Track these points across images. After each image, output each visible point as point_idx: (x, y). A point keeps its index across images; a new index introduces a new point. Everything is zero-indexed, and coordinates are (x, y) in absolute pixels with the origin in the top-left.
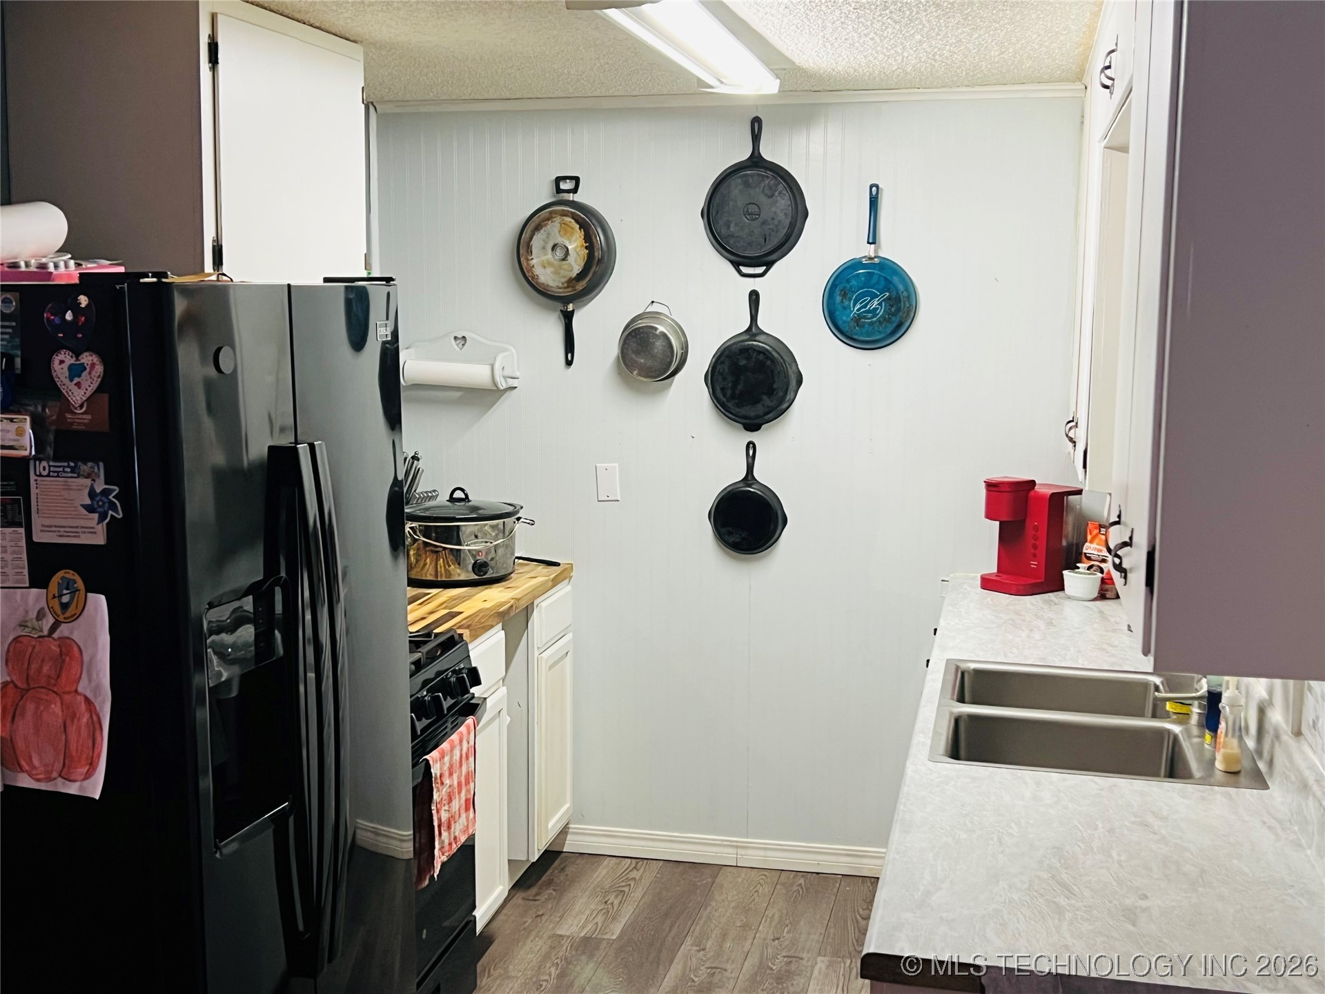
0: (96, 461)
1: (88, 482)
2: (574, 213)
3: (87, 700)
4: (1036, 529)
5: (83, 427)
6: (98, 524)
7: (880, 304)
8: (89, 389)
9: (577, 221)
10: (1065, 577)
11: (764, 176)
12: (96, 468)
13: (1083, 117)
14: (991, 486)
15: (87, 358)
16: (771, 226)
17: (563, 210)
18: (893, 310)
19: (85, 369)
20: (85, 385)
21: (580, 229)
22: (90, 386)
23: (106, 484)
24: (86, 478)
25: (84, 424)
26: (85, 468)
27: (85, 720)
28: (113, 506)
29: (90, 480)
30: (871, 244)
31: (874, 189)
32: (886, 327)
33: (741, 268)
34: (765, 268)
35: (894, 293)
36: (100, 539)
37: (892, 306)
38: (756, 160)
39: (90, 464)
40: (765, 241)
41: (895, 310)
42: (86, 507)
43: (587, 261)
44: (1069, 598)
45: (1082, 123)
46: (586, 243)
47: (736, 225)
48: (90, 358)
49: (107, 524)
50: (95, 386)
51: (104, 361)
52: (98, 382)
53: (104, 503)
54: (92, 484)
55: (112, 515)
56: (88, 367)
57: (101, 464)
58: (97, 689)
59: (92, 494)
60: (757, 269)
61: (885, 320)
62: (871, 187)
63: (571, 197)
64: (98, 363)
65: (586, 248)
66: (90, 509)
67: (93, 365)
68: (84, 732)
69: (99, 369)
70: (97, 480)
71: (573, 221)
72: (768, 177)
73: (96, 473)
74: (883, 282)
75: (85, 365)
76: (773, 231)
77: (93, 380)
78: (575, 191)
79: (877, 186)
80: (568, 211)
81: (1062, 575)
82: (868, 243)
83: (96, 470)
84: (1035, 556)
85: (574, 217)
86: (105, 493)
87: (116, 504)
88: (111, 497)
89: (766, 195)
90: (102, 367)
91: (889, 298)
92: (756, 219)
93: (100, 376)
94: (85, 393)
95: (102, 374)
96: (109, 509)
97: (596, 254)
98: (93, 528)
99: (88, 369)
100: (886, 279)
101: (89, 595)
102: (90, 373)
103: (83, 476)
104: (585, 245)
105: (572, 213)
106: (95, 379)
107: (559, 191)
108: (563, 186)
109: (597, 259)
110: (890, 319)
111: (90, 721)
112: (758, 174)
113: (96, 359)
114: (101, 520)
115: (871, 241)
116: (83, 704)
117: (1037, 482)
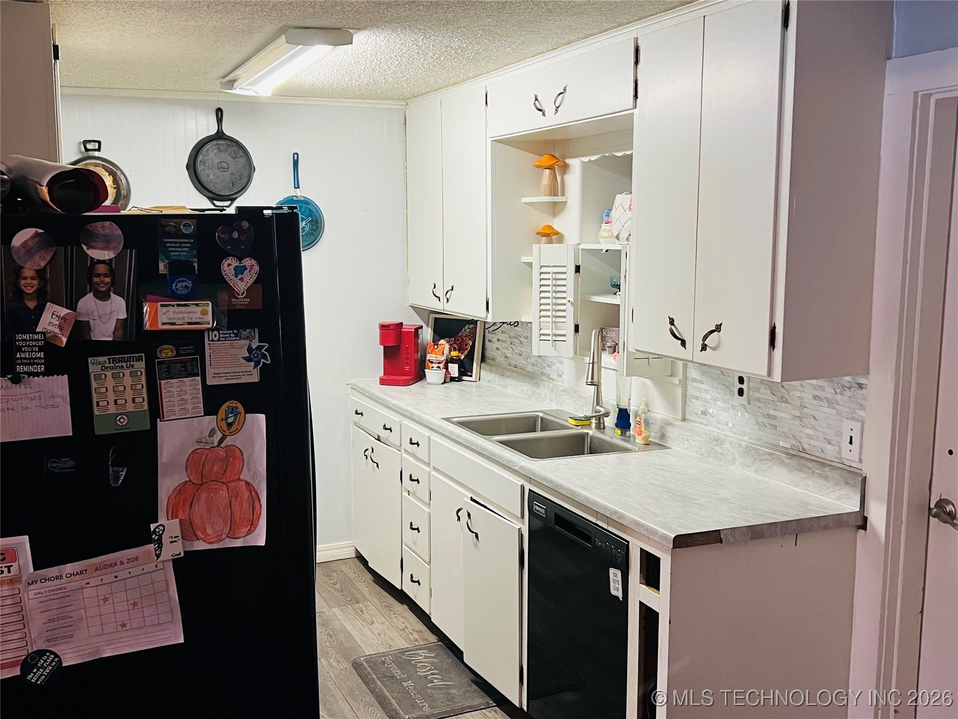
0: (253, 328)
1: (248, 342)
2: (104, 165)
3: (247, 483)
4: (407, 349)
5: (244, 307)
6: (254, 369)
7: (306, 224)
8: (249, 282)
9: (107, 171)
10: (426, 373)
11: (230, 145)
12: (253, 332)
13: (405, 120)
14: (383, 327)
15: (248, 262)
16: (237, 176)
17: (95, 163)
18: (314, 228)
19: (247, 269)
20: (246, 279)
21: (109, 175)
22: (250, 280)
23: (259, 342)
24: (246, 339)
25: (245, 305)
26: (245, 333)
27: (246, 496)
28: (264, 356)
29: (248, 341)
30: (297, 188)
31: (296, 156)
32: (310, 238)
33: (215, 202)
34: (230, 202)
35: (314, 217)
36: (255, 378)
37: (313, 225)
38: (220, 135)
39: (248, 330)
40: (233, 185)
41: (316, 228)
42: (245, 358)
43: (116, 197)
44: (429, 384)
45: (405, 123)
46: (114, 184)
47: (214, 175)
48: (250, 262)
49: (260, 368)
50: (253, 280)
51: (259, 263)
52: (256, 277)
53: (258, 355)
54: (250, 343)
55: (263, 362)
56: (248, 268)
57: (256, 330)
58: (255, 475)
59: (250, 350)
60: (225, 202)
61: (309, 233)
62: (294, 154)
63: (96, 154)
64: (256, 264)
65: (115, 188)
66: (248, 359)
67: (252, 266)
68: (246, 505)
69: (257, 268)
70: (253, 340)
71: (104, 170)
72: (232, 146)
73: (253, 336)
74: (307, 211)
75: (247, 266)
76: (238, 179)
77: (252, 276)
78: (99, 150)
79: (297, 154)
80: (100, 164)
81: (425, 372)
82: (295, 188)
83: (253, 334)
84: (407, 363)
85: (104, 167)
86: (259, 348)
87: (266, 354)
88: (263, 351)
89: (232, 157)
90: (258, 267)
91: (312, 221)
92: (226, 171)
93: (257, 273)
94: (247, 285)
95: (258, 272)
96: (262, 358)
97: (122, 192)
98: (251, 371)
99: (248, 269)
100: (310, 209)
101: (247, 415)
102: (250, 271)
103: (243, 338)
104: (114, 186)
105: (102, 165)
106: (254, 275)
107: (87, 150)
108: (89, 146)
109: (123, 196)
110: (312, 233)
111: (250, 496)
112: (226, 144)
113: (254, 262)
114: (255, 366)
115: (296, 187)
116: (244, 487)
117: (404, 324)
